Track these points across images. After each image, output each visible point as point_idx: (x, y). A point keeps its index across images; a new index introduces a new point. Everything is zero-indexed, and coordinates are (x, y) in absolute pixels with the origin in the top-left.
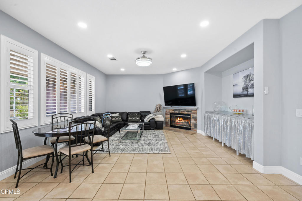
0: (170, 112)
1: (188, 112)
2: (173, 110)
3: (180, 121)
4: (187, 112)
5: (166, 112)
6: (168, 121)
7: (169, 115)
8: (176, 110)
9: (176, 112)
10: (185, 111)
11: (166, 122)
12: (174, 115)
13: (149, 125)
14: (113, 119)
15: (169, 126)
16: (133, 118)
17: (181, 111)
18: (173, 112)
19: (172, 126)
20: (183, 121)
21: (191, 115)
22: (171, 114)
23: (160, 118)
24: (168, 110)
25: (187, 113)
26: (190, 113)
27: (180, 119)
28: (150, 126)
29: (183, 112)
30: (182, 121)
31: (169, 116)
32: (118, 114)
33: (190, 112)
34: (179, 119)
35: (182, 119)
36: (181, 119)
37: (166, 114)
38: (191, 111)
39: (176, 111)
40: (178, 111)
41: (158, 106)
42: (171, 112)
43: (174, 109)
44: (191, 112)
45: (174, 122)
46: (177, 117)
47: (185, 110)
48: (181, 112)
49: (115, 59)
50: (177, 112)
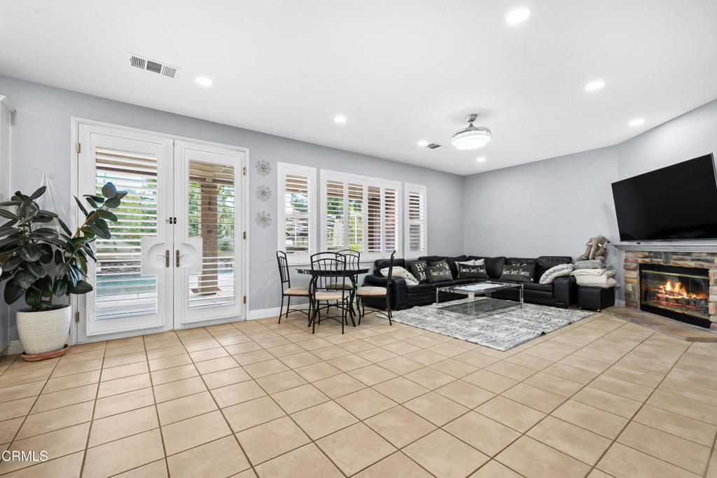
0: (636, 261)
1: (699, 260)
2: (647, 254)
3: (672, 293)
4: (693, 260)
5: (626, 260)
6: (630, 290)
7: (634, 269)
8: (657, 254)
9: (656, 261)
10: (687, 257)
11: (626, 294)
12: (651, 271)
13: (550, 293)
14: (464, 270)
15: (636, 307)
16: (513, 273)
17: (675, 257)
18: (648, 260)
19: (645, 308)
20: (685, 296)
21: (711, 272)
22: (642, 266)
23: (592, 277)
24: (630, 255)
25: (692, 264)
26: (706, 265)
27: (673, 286)
28: (553, 294)
29: (681, 263)
30: (679, 294)
31: (635, 274)
32: (483, 260)
33: (707, 261)
34: (668, 287)
35: (681, 287)
36: (678, 285)
37: (627, 268)
38: (709, 258)
39: (657, 258)
40: (663, 256)
41: (594, 243)
42: (640, 261)
43: (650, 252)
44: (712, 262)
45: (654, 294)
46: (663, 280)
47: (689, 254)
48: (672, 263)
49: (438, 146)
50: (660, 261)
